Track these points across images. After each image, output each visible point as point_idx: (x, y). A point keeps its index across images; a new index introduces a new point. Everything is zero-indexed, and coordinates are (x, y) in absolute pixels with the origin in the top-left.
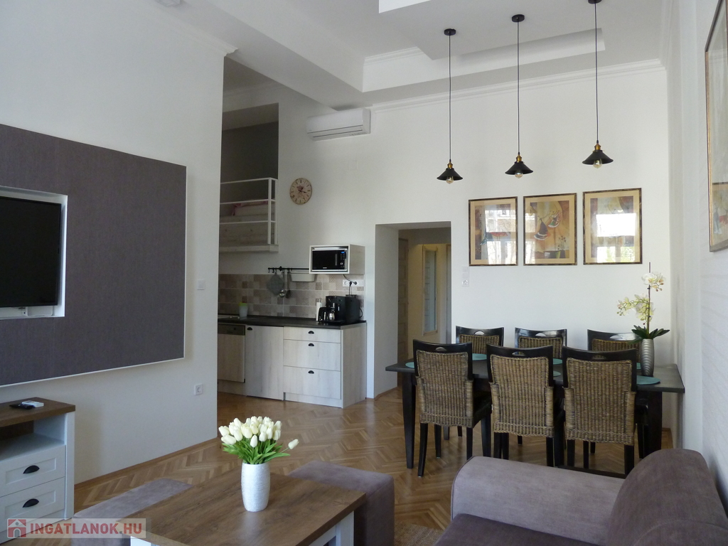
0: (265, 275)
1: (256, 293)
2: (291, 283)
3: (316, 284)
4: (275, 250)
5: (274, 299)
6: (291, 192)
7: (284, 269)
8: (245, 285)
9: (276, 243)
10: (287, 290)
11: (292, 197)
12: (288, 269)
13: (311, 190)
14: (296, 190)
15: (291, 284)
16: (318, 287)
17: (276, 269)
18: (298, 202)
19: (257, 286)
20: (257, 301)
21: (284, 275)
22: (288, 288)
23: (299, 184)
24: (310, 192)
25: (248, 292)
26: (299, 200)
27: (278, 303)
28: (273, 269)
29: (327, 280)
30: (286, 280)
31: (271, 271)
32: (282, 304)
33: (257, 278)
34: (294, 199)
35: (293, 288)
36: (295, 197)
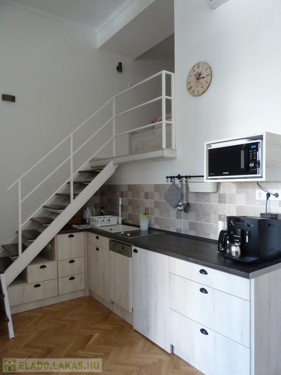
0: (163, 185)
1: (157, 204)
2: (189, 194)
3: (219, 196)
4: (173, 155)
5: (173, 212)
6: (188, 83)
7: (182, 177)
8: (147, 196)
9: (173, 147)
10: (185, 202)
11: (189, 89)
12: (186, 177)
13: (211, 75)
14: (193, 79)
15: (190, 196)
16: (222, 199)
17: (174, 177)
18: (196, 93)
19: (157, 197)
20: (157, 213)
21: (182, 185)
22: (187, 200)
23: (197, 70)
24: (209, 77)
25: (149, 203)
26: (196, 90)
27: (177, 218)
28: (171, 177)
29: (233, 190)
30: (184, 191)
31: (169, 179)
32: (181, 218)
33: (157, 187)
34: (192, 91)
35: (192, 201)
36: (193, 89)
